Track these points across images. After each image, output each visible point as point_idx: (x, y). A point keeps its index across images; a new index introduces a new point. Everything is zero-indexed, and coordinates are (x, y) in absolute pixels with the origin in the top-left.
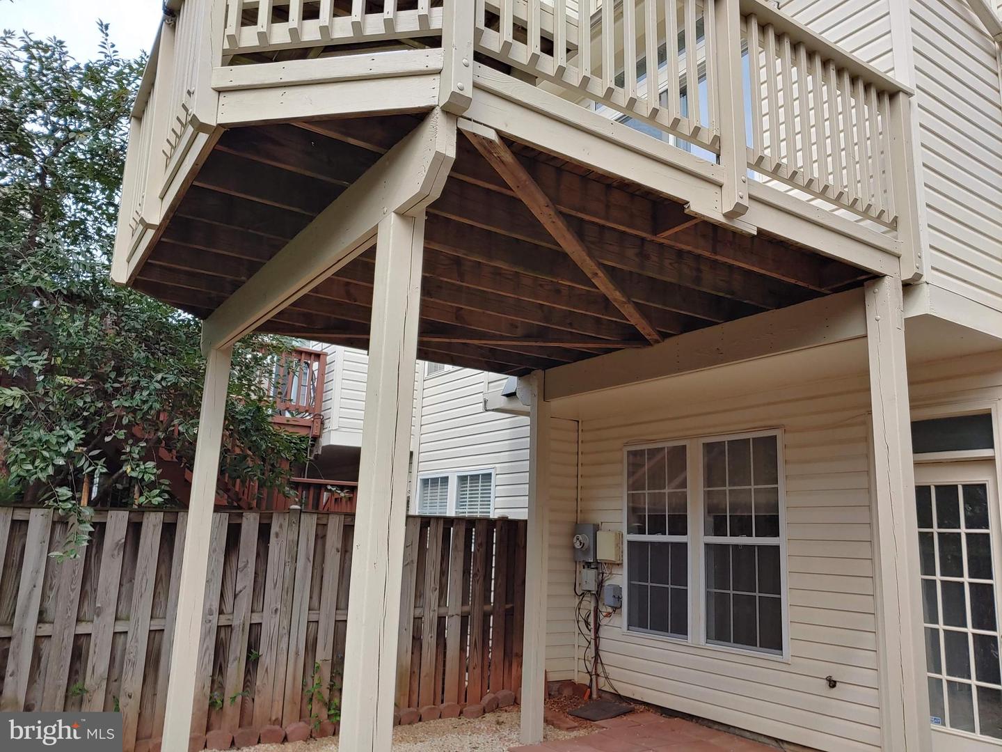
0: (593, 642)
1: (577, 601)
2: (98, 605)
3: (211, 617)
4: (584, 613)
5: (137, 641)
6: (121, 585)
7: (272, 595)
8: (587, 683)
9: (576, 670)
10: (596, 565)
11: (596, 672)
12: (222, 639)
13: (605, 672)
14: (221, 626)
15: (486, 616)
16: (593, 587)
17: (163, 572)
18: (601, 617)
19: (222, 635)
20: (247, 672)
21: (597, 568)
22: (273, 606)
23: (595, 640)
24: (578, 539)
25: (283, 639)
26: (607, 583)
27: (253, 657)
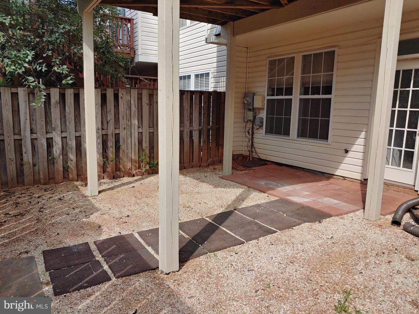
0: (251, 139)
1: (245, 124)
2: (53, 126)
3: (99, 131)
4: (247, 129)
5: (71, 140)
6: (61, 119)
7: (123, 122)
8: (248, 155)
9: (244, 150)
10: (253, 110)
11: (252, 150)
12: (104, 139)
13: (255, 151)
14: (103, 134)
15: (208, 130)
16: (251, 118)
17: (77, 113)
18: (255, 130)
19: (104, 138)
20: (116, 152)
21: (253, 111)
22: (123, 127)
23: (252, 139)
24: (246, 99)
25: (129, 139)
26: (257, 117)
27: (117, 146)
